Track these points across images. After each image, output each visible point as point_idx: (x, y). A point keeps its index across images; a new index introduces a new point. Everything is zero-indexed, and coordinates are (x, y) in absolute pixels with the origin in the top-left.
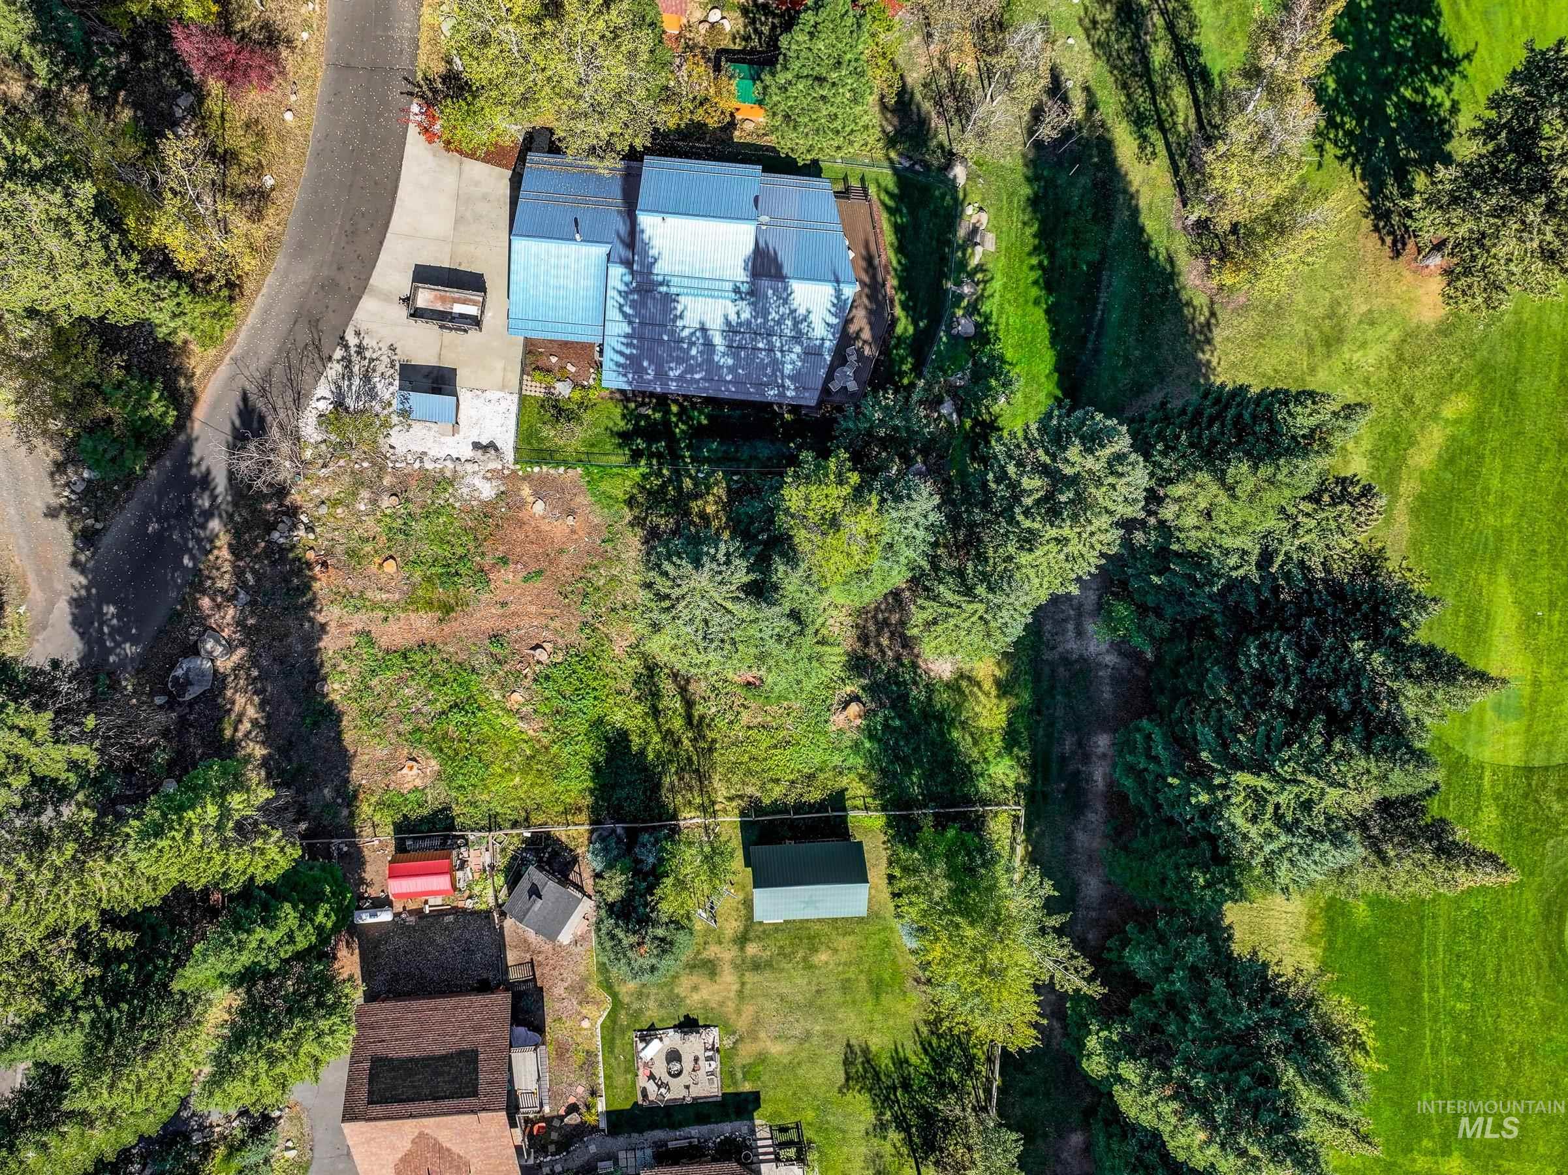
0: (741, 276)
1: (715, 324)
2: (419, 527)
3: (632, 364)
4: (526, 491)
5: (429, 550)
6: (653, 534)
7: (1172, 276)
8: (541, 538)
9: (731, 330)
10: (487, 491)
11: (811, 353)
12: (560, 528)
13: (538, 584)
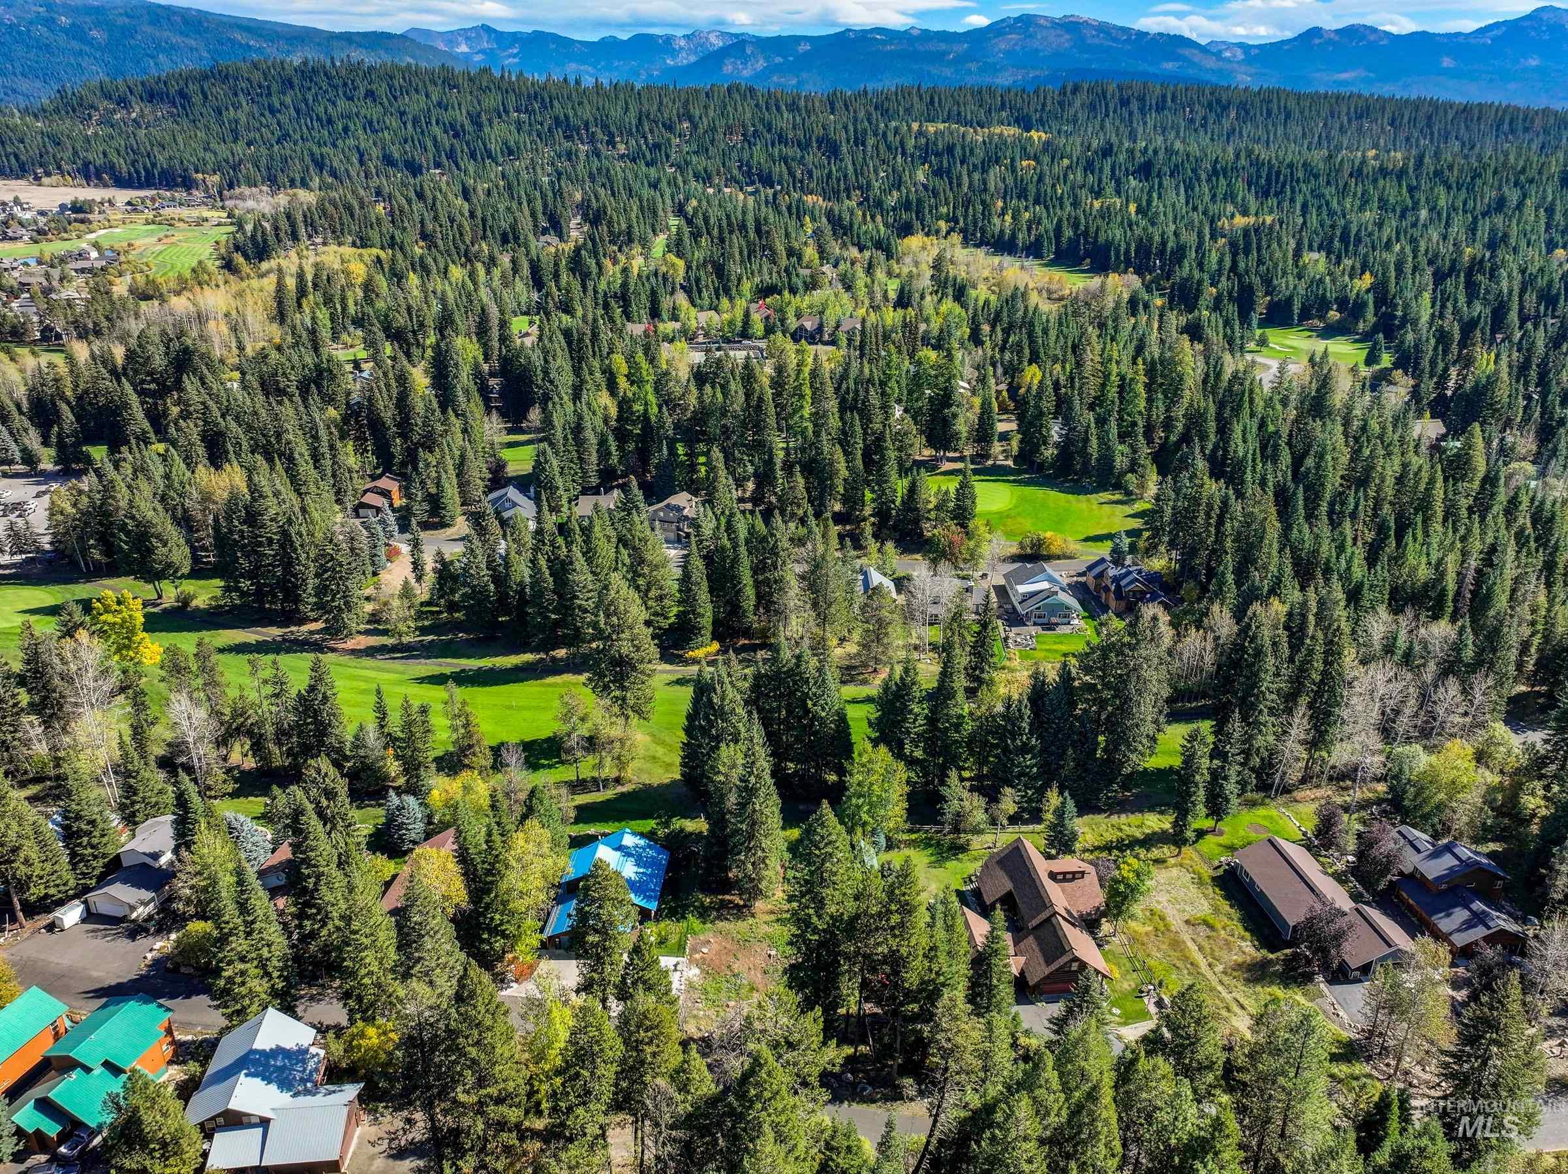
0: (618, 853)
1: (636, 869)
2: (711, 996)
3: (648, 898)
4: (697, 956)
5: (723, 995)
6: (719, 918)
7: (623, 794)
8: (718, 953)
9: (638, 865)
10: (696, 971)
11: (650, 847)
12: (715, 947)
13: (740, 956)
